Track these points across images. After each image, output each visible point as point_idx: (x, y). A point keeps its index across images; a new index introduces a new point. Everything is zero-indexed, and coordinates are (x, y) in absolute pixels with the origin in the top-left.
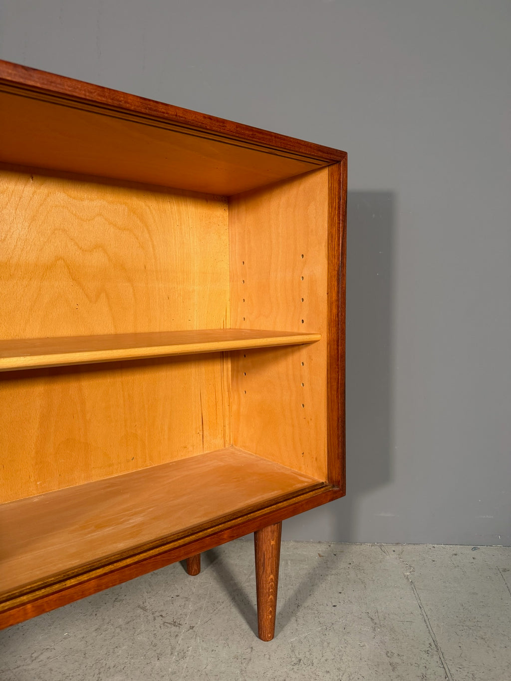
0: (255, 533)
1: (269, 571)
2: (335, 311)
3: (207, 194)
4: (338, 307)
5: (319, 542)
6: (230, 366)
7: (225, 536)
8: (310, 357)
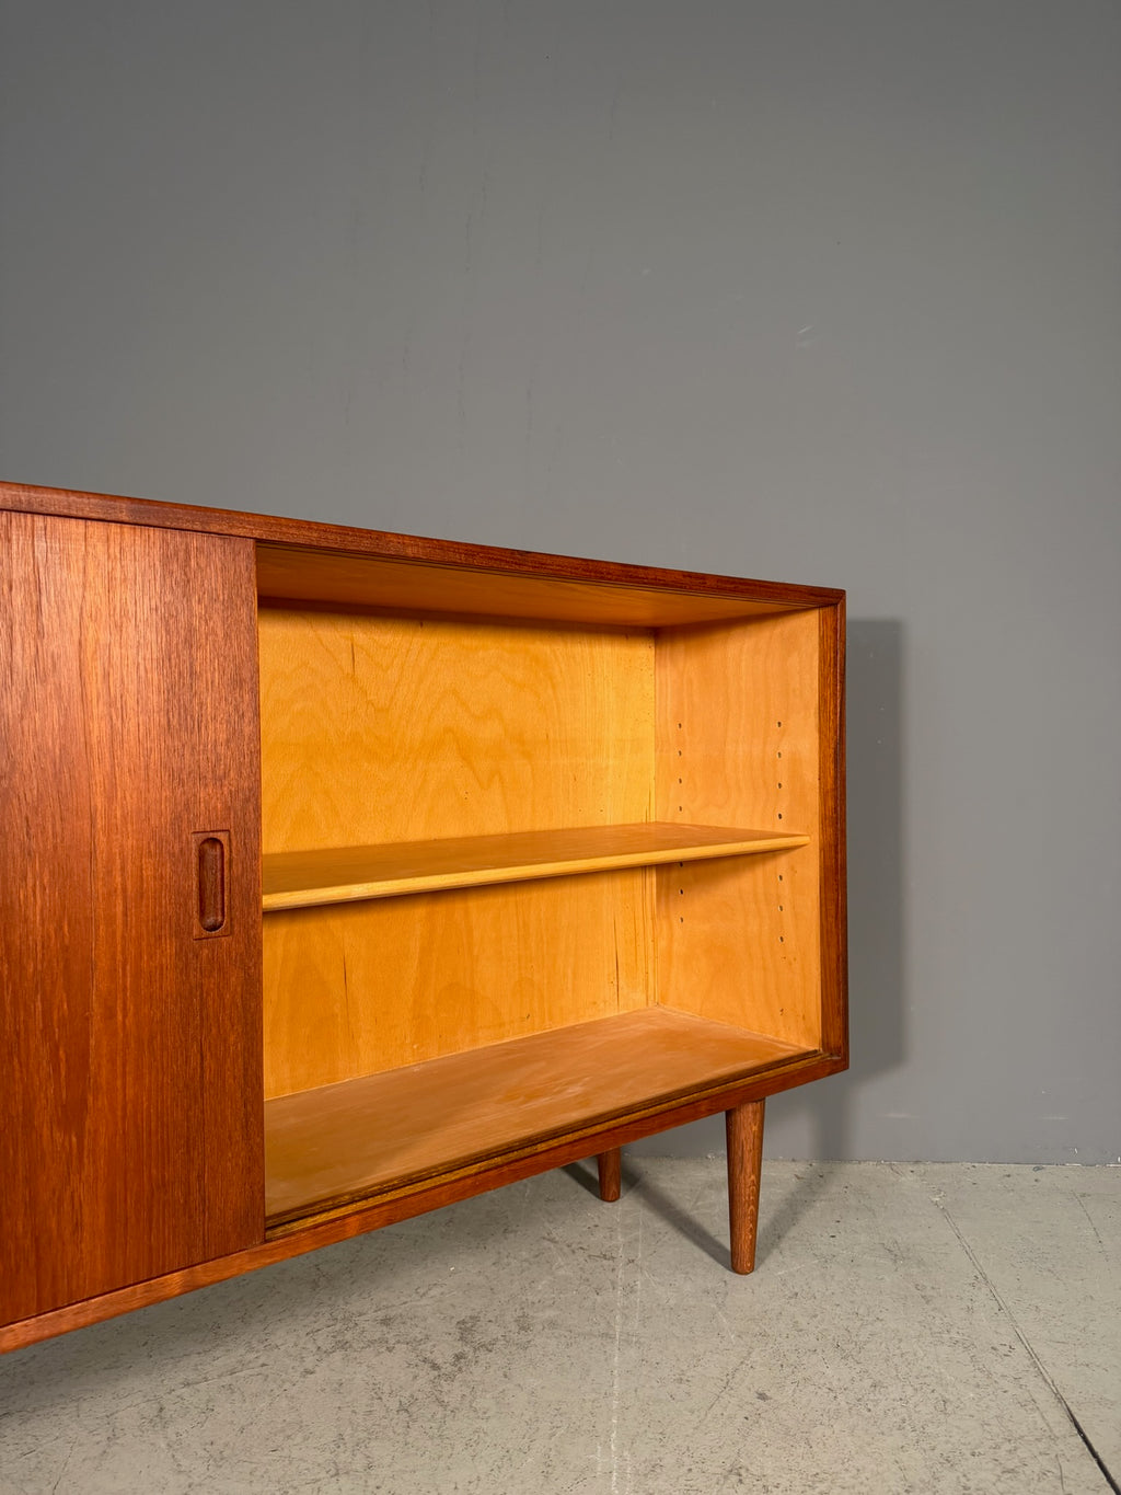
0: (729, 1114)
1: (749, 1170)
2: (831, 803)
3: (626, 626)
4: (836, 798)
5: (793, 1160)
6: (654, 879)
7: (703, 1108)
8: (792, 868)
